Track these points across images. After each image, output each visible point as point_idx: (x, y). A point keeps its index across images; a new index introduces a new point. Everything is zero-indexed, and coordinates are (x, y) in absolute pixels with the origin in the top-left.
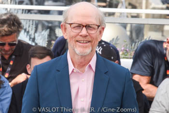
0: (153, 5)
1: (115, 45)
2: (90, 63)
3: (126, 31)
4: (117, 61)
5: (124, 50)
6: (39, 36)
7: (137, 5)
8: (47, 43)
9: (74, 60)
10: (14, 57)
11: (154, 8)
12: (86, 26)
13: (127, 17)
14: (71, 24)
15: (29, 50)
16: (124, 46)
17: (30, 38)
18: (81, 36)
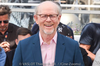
0: (95, 2)
1: (70, 27)
2: (53, 39)
3: (78, 18)
4: (71, 36)
5: (76, 30)
6: (23, 22)
7: (85, 2)
8: (28, 26)
9: (43, 37)
10: (7, 33)
11: (95, 4)
12: (49, 16)
13: (79, 9)
14: (40, 15)
15: (17, 31)
16: (76, 27)
17: (18, 23)
18: (47, 22)
